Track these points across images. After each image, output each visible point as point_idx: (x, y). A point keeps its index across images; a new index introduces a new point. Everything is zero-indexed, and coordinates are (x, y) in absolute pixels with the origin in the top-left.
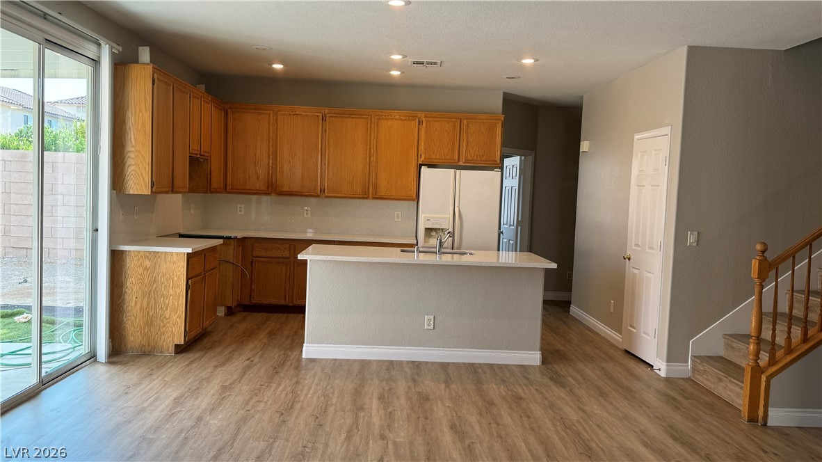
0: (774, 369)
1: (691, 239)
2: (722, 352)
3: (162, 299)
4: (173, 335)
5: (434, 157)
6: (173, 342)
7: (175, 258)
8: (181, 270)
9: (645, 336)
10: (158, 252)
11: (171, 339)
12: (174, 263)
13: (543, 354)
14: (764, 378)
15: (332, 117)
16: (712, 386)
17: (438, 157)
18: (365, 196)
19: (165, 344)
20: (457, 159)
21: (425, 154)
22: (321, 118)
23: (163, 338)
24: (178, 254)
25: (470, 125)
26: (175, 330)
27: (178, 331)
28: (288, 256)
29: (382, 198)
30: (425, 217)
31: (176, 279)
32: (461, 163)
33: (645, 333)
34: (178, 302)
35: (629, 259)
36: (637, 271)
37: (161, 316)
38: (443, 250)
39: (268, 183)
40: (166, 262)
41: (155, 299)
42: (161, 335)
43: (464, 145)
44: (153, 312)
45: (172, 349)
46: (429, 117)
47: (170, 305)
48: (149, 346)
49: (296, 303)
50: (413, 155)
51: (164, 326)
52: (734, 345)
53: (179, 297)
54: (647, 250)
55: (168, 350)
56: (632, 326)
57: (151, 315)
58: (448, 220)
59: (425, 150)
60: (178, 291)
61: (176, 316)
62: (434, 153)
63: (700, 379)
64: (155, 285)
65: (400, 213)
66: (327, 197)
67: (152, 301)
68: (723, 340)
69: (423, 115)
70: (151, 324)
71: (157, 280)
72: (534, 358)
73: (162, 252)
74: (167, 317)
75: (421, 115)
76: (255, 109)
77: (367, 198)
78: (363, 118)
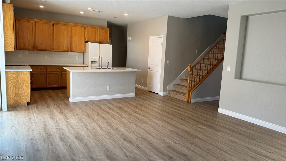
0: (192, 91)
1: (168, 63)
2: (173, 89)
3: (21, 88)
4: (26, 99)
5: (90, 39)
6: (26, 102)
7: (25, 73)
8: (28, 77)
9: (155, 87)
10: (18, 71)
11: (25, 101)
12: (25, 75)
13: (135, 94)
14: (190, 93)
15: (56, 25)
16: (174, 96)
17: (91, 39)
18: (68, 51)
19: (23, 102)
20: (97, 40)
21: (87, 38)
22: (52, 25)
23: (22, 100)
24: (26, 72)
25: (100, 30)
26: (27, 97)
27: (28, 98)
28: (44, 71)
29: (74, 52)
30: (91, 58)
31: (26, 80)
32: (98, 42)
33: (155, 86)
34: (27, 88)
35: (149, 68)
36: (152, 71)
37: (21, 93)
38: (109, 68)
39: (33, 46)
40: (22, 75)
41: (18, 88)
42: (21, 100)
43: (99, 36)
44: (18, 92)
45: (26, 104)
46: (88, 27)
47: (24, 89)
48: (17, 104)
49: (48, 87)
50: (83, 39)
51: (23, 96)
52: (177, 87)
53: (27, 86)
54: (155, 66)
55: (24, 104)
56: (150, 85)
57: (17, 93)
58: (98, 59)
59: (87, 37)
60: (27, 84)
61: (27, 93)
62: (90, 38)
63: (170, 95)
64: (18, 83)
65: (78, 56)
66: (55, 51)
67: (17, 88)
68: (173, 86)
69: (86, 26)
70: (17, 96)
71: (18, 81)
72: (133, 95)
73: (20, 71)
74: (23, 93)
75: (85, 26)
76: (26, 20)
77: (69, 52)
78: (66, 26)
